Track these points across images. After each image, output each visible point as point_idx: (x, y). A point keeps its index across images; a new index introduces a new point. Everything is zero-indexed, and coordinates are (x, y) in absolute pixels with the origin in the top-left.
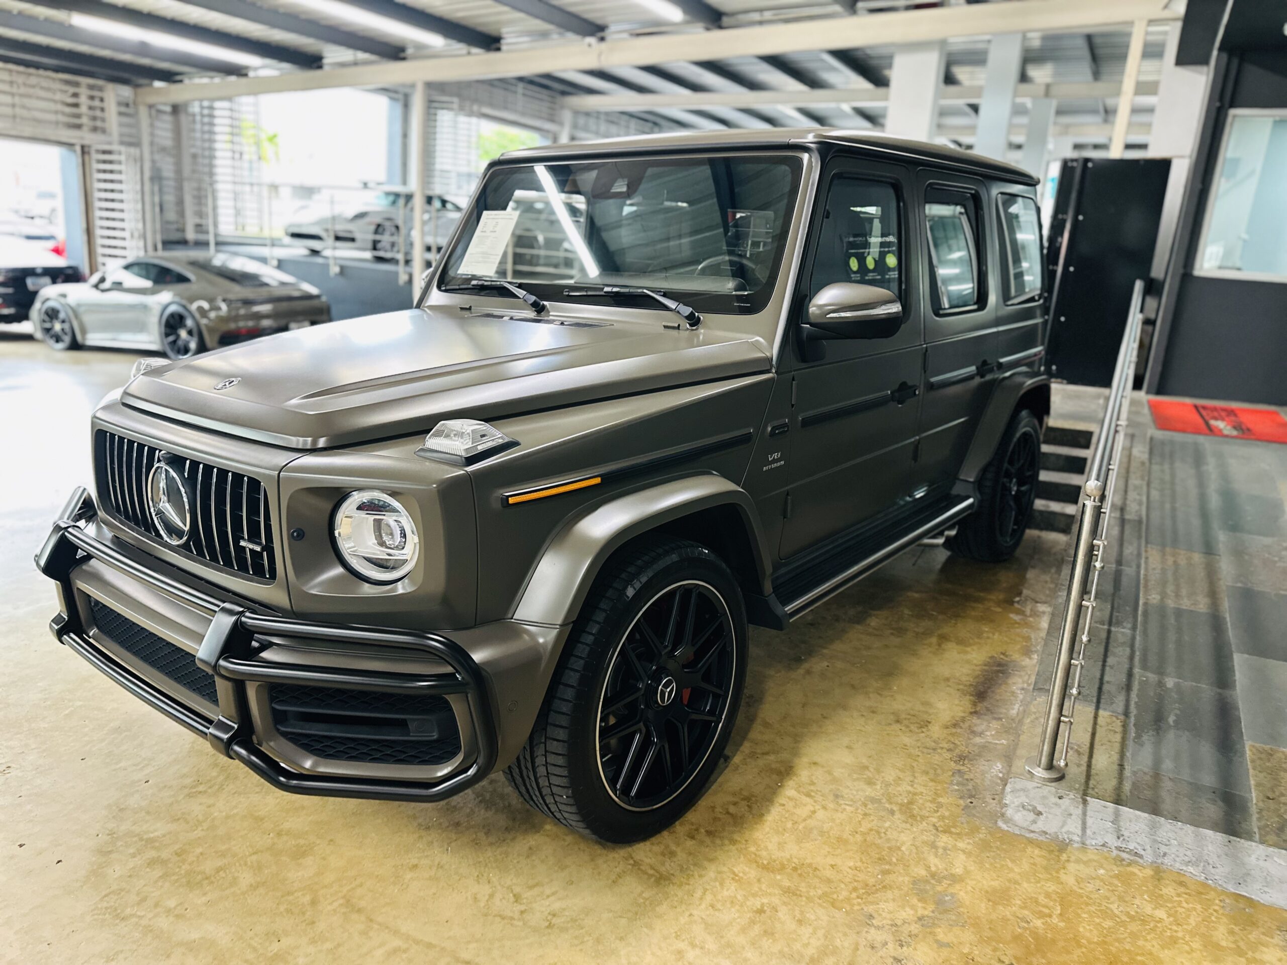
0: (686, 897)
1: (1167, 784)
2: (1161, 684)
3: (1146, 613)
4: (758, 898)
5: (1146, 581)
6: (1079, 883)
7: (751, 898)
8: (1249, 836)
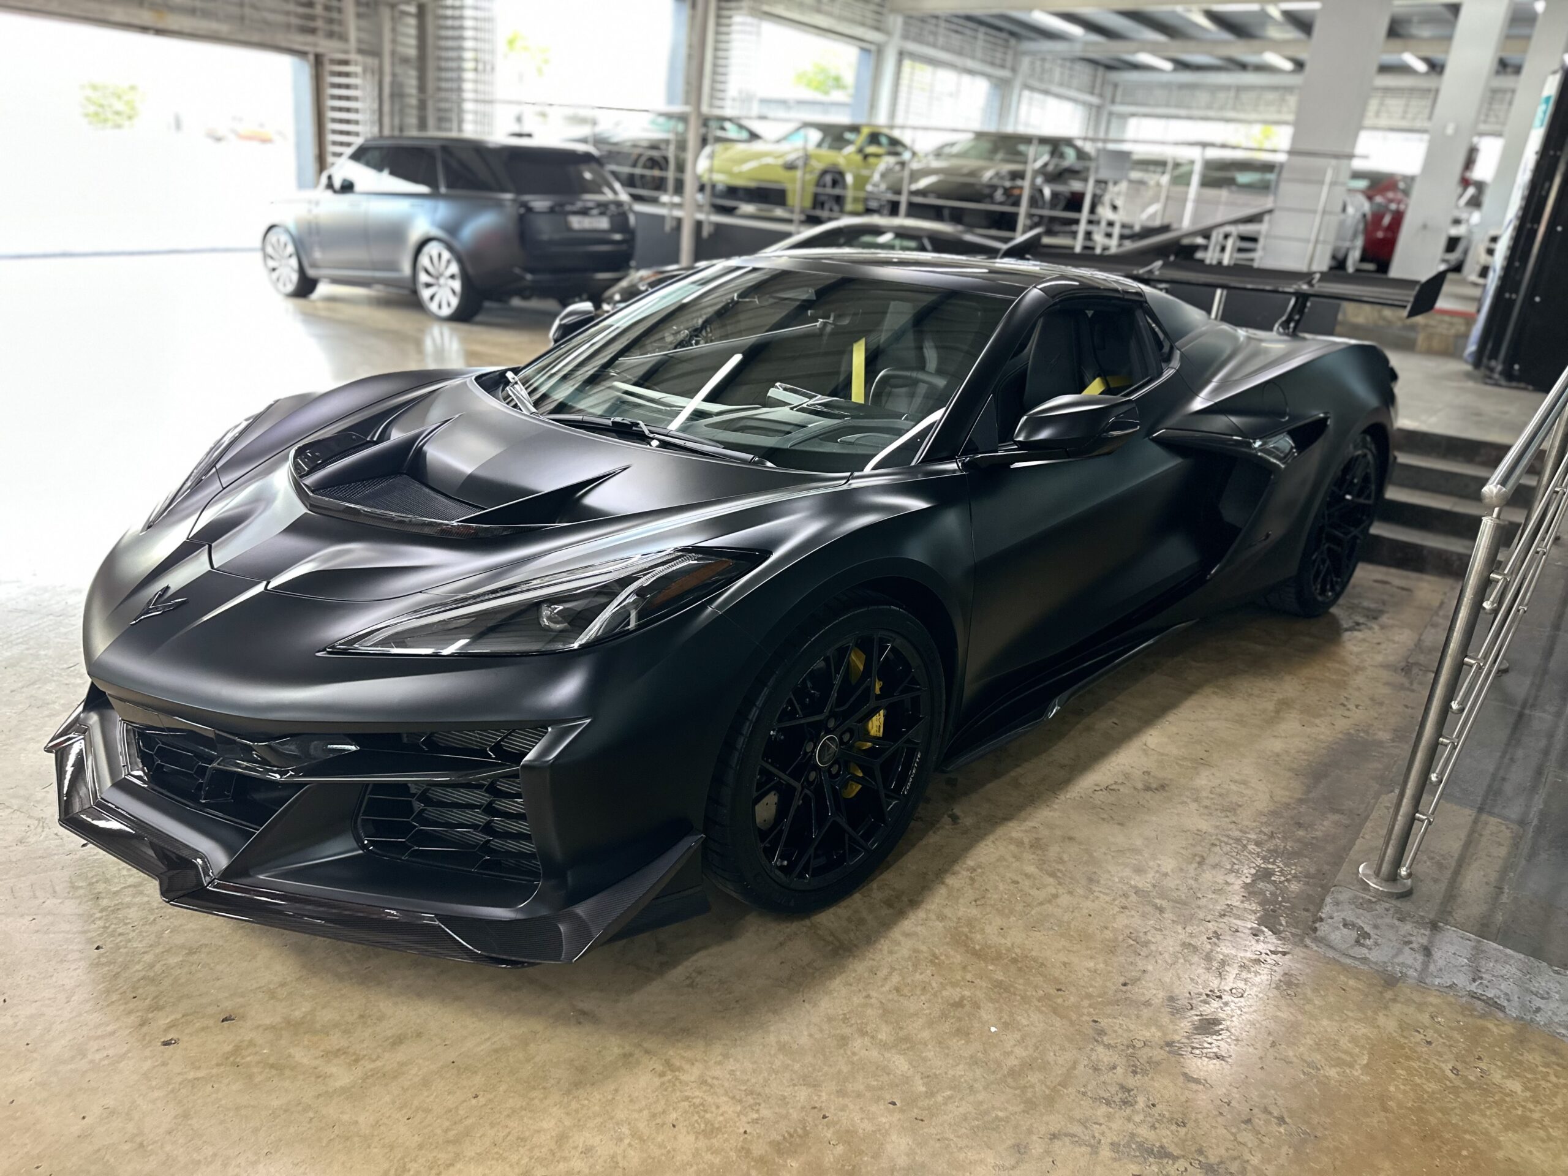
0: (866, 975)
4: (958, 989)
6: (1402, 1031)
7: (948, 988)
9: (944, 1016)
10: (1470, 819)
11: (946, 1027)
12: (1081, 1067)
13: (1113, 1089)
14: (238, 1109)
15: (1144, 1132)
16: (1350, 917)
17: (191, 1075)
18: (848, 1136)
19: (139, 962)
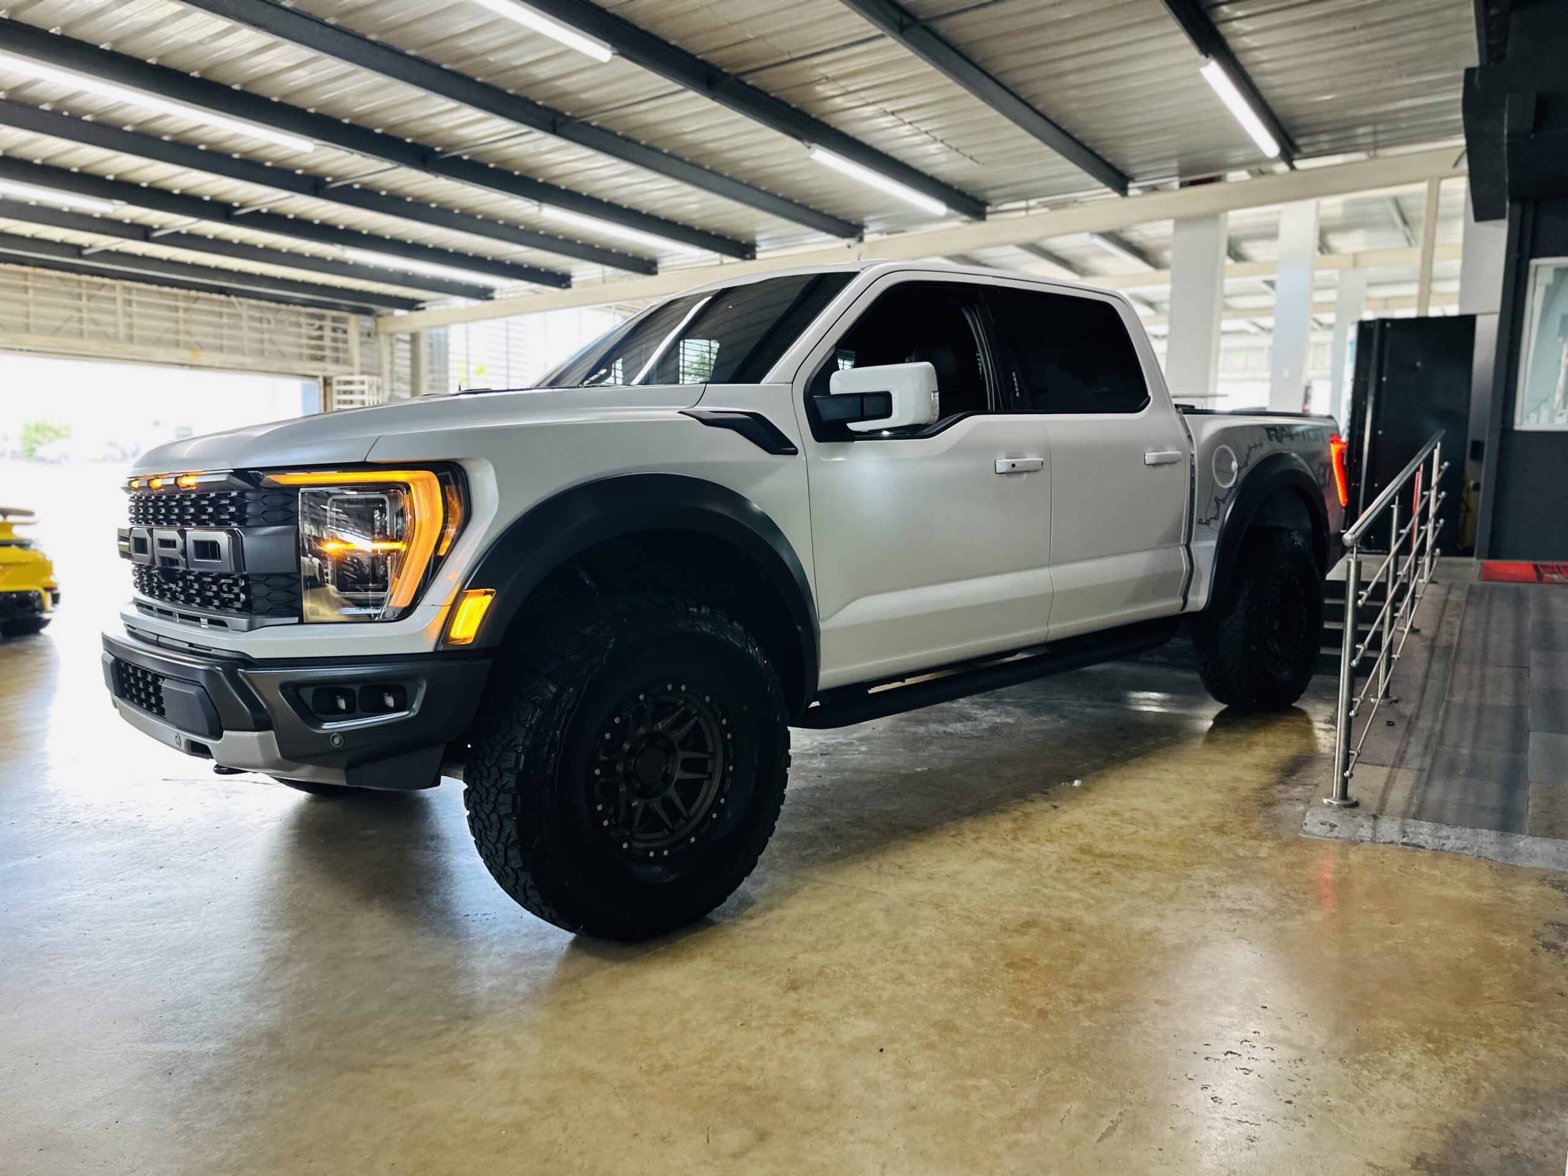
1: (1450, 808)
2: (1453, 753)
3: (1447, 709)
5: (1451, 687)
8: (1520, 832)
9: (1092, 878)
10: (1387, 772)
12: (1182, 889)
13: (1205, 893)
16: (1323, 819)
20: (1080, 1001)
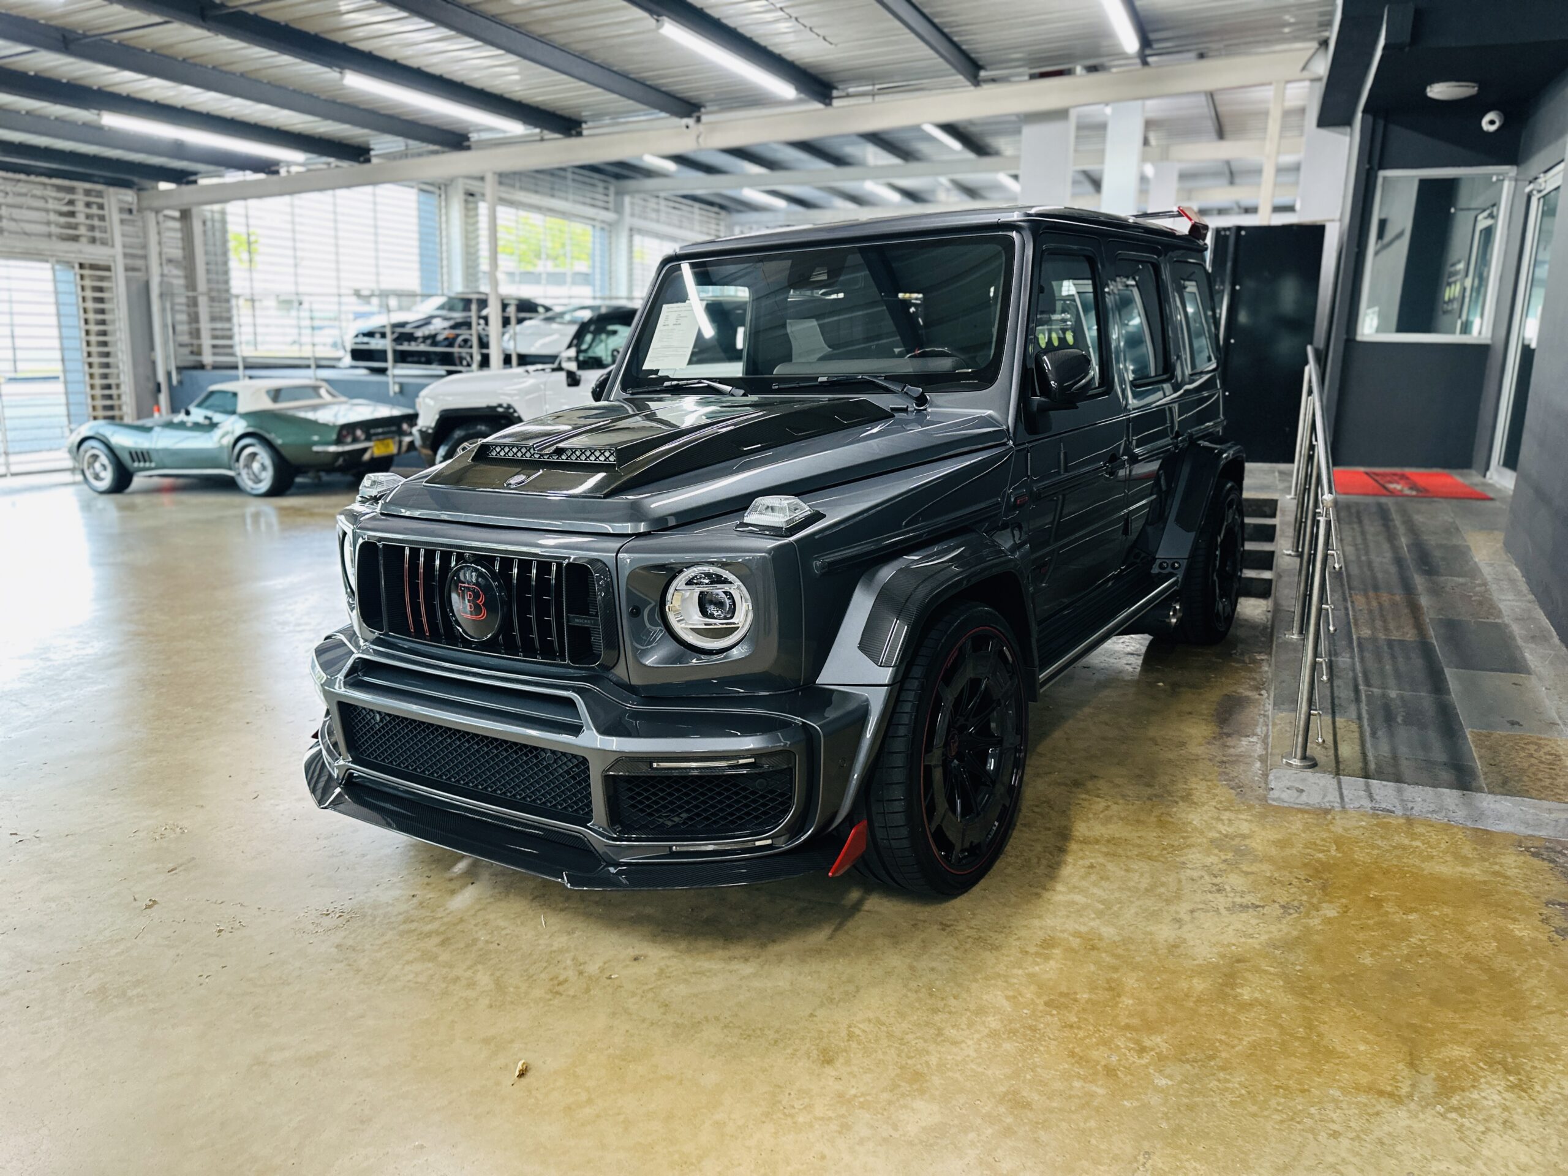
1: (1404, 764)
2: (1384, 696)
3: (1360, 645)
5: (1356, 620)
6: (1346, 831)
8: (1480, 790)
10: (1330, 722)
11: (1093, 877)
12: (1184, 882)
13: (1210, 886)
14: (696, 995)
15: (1238, 900)
16: (1289, 784)
17: (646, 987)
18: (1077, 934)
19: (539, 945)
20: (1142, 1050)
